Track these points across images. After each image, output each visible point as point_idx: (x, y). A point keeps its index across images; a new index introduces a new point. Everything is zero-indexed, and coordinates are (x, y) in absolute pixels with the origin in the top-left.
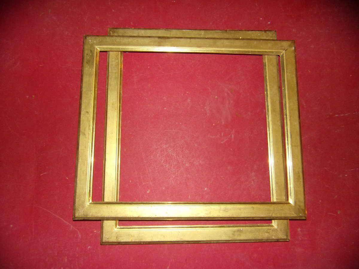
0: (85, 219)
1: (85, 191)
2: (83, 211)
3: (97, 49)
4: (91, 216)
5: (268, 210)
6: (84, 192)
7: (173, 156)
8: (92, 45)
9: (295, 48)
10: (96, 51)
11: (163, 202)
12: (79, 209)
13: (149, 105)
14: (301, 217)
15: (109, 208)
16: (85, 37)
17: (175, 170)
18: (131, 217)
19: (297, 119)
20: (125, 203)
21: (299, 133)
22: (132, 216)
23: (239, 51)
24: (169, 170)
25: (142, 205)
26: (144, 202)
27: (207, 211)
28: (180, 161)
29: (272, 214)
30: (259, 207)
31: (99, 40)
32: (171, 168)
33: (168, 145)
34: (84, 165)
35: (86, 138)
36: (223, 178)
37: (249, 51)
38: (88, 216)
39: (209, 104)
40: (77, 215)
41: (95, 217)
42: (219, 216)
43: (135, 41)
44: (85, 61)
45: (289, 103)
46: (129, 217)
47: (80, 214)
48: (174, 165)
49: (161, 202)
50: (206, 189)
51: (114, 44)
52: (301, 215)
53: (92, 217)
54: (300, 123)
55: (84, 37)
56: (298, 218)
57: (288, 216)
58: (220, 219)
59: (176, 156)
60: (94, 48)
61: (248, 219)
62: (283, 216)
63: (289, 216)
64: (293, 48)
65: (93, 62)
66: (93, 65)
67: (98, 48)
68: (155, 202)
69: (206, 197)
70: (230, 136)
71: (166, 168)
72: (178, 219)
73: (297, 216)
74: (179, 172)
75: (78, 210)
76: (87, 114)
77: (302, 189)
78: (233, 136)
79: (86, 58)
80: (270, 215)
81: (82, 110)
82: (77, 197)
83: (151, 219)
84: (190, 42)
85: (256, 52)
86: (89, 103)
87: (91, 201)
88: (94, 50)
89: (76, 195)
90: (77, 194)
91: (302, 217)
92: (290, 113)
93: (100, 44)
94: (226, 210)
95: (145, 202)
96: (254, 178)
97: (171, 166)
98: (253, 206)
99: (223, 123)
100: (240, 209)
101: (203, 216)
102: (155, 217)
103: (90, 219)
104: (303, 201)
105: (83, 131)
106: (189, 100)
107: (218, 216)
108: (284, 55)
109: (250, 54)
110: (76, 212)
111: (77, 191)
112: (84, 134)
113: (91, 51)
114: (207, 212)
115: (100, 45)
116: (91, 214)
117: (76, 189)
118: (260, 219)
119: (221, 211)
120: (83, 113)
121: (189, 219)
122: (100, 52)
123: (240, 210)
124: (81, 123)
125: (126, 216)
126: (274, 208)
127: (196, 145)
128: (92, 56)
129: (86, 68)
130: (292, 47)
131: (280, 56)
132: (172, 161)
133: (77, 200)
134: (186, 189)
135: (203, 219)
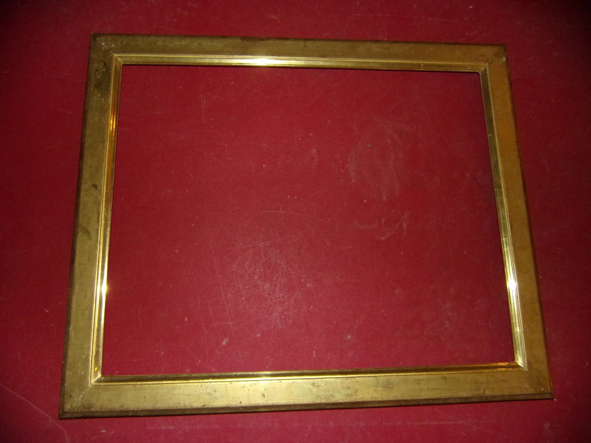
0: (86, 414)
1: (86, 353)
2: (82, 398)
3: (117, 60)
4: (98, 409)
5: (475, 383)
6: (84, 356)
7: (280, 265)
8: (107, 53)
9: (507, 59)
10: (114, 64)
11: (255, 373)
12: (72, 394)
13: (231, 159)
14: (542, 393)
15: (140, 389)
16: (94, 36)
17: (283, 297)
18: (188, 408)
19: (522, 194)
20: (175, 376)
21: (526, 221)
22: (188, 406)
23: (401, 64)
24: (269, 294)
25: (210, 380)
26: (215, 374)
27: (349, 388)
28: (294, 277)
29: (485, 389)
30: (457, 376)
31: (122, 42)
32: (275, 291)
33: (269, 242)
34: (85, 297)
35: (91, 239)
36: (386, 315)
37: (420, 65)
38: (93, 410)
39: (355, 159)
40: (67, 407)
41: (108, 410)
42: (376, 398)
43: (195, 44)
44: (92, 83)
45: (504, 162)
46: (183, 408)
47: (74, 405)
48: (280, 284)
49: (251, 373)
50: (349, 337)
51: (152, 51)
52: (542, 389)
53: (103, 410)
54: (527, 202)
55: (92, 37)
56: (538, 397)
57: (517, 394)
58: (377, 405)
59: (284, 266)
60: (111, 58)
61: (436, 402)
62: (506, 393)
63: (519, 393)
64: (504, 59)
65: (108, 86)
66: (108, 90)
67: (119, 59)
68: (239, 373)
69: (350, 355)
70: (398, 224)
71: (264, 290)
72: (288, 409)
73: (535, 393)
74: (292, 301)
75: (71, 396)
76: (93, 190)
77: (540, 336)
78: (405, 226)
79: (96, 77)
80: (481, 392)
81: (83, 181)
82: (68, 366)
83: (232, 411)
84: (305, 46)
85: (433, 67)
86: (99, 168)
87: (99, 375)
88: (111, 63)
89: (66, 363)
90: (69, 360)
91: (545, 394)
92: (506, 183)
93: (124, 49)
94: (388, 386)
95: (217, 374)
96: (450, 314)
97: (275, 286)
98: (446, 376)
99: (385, 198)
100: (418, 382)
101: (341, 401)
102: (239, 405)
103: (96, 415)
104: (545, 361)
105: (85, 225)
106: (314, 151)
107: (374, 399)
108: (488, 72)
109: (423, 69)
110: (65, 401)
111: (69, 354)
112: (87, 232)
113: (105, 64)
114: (349, 392)
115: (124, 52)
116: (99, 404)
117: (67, 350)
118: (460, 402)
119: (380, 389)
120: (85, 186)
121: (311, 407)
122: (123, 65)
123: (419, 384)
124: (81, 207)
125: (176, 405)
126: (487, 375)
127: (328, 243)
128: (107, 73)
129: (95, 98)
130: (501, 57)
131: (479, 74)
132: (278, 276)
133: (68, 373)
134: (307, 337)
135: (342, 406)
